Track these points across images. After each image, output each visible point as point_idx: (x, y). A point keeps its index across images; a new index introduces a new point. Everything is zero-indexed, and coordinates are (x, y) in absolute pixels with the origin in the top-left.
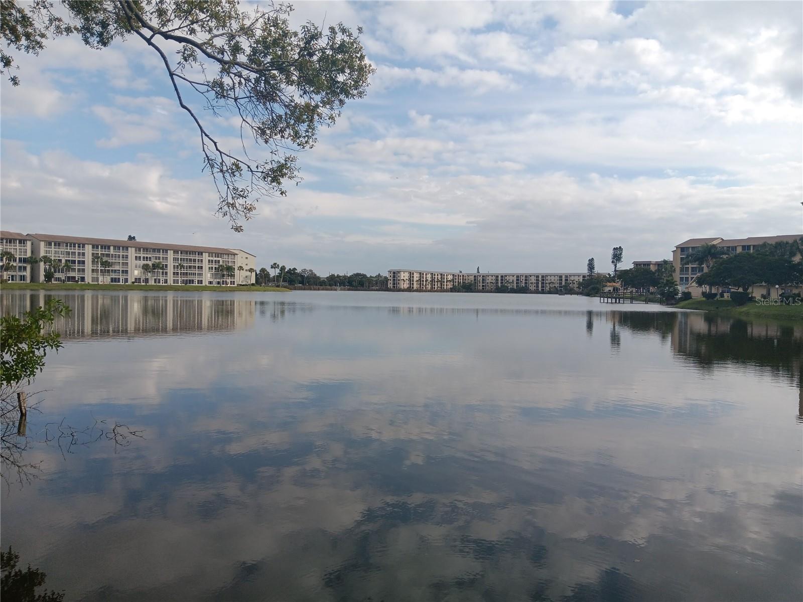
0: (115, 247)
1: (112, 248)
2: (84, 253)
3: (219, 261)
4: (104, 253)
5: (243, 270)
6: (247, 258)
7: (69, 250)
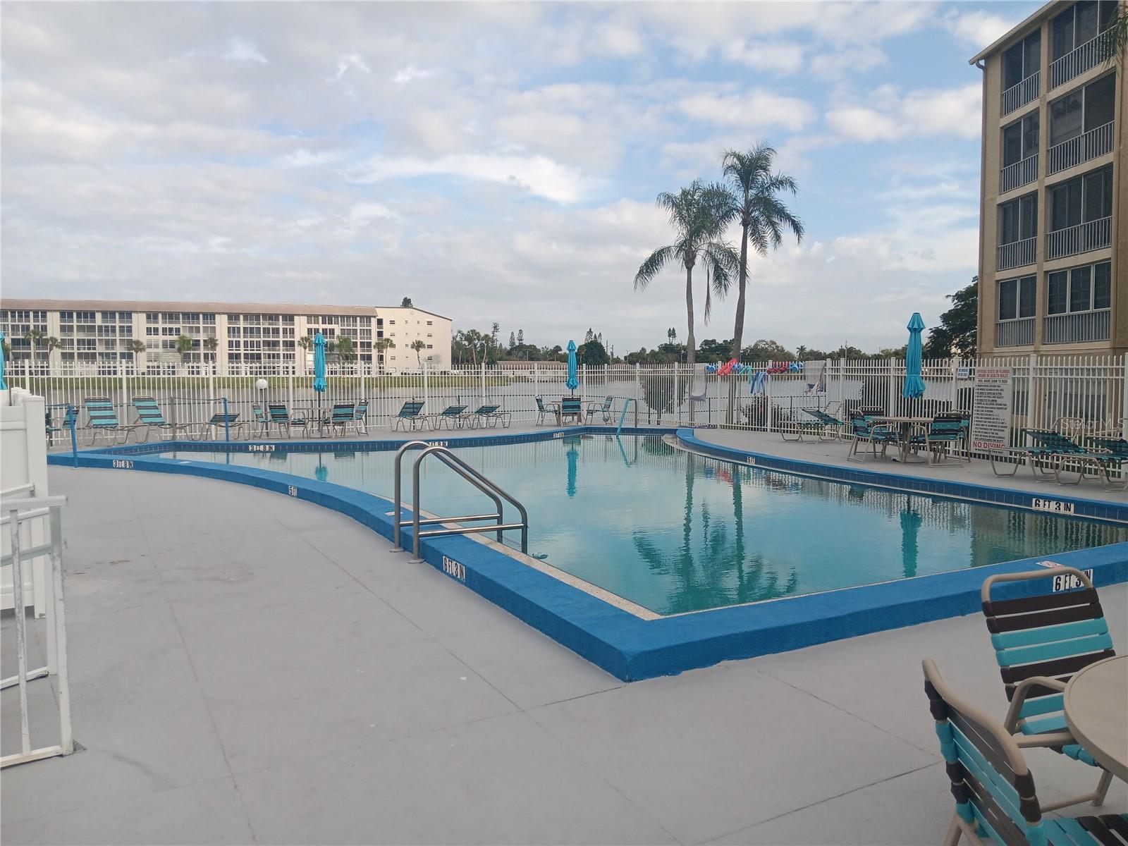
0: (104, 314)
1: (98, 316)
2: (46, 326)
3: (332, 331)
4: (83, 324)
5: (424, 346)
6: (430, 323)
7: (17, 323)
